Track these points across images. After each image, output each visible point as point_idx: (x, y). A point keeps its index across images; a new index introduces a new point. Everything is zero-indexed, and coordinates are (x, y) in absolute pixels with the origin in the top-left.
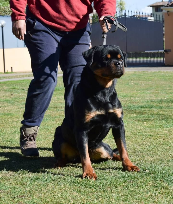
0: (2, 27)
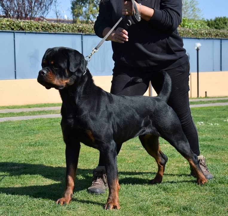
0: (198, 50)
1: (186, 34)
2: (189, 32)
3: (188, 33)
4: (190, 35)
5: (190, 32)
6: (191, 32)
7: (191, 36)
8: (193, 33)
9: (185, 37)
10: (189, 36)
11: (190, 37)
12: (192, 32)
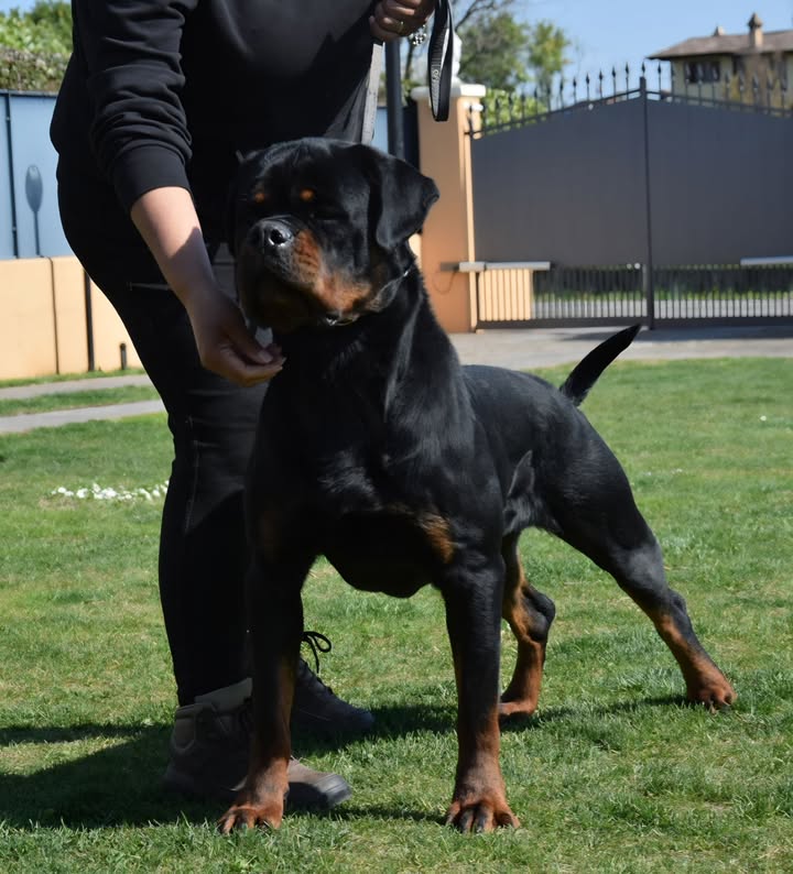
1: (23, 77)
2: (35, 67)
3: (30, 73)
4: (38, 85)
5: (41, 69)
6: (45, 68)
7: (46, 87)
8: (51, 71)
9: (21, 92)
10: (34, 87)
11: (39, 93)
12: (49, 66)
